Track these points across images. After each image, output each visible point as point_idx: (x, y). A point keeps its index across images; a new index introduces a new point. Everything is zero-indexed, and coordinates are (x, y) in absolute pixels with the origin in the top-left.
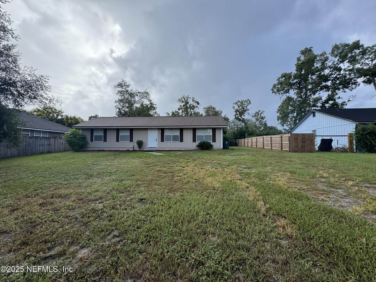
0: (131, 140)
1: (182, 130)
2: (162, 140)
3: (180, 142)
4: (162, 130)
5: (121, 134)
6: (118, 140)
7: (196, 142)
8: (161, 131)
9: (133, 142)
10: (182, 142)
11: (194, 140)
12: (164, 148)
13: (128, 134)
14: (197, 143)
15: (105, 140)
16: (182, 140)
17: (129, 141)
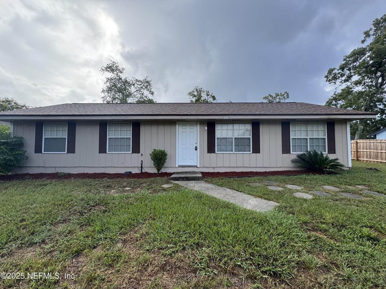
0: (136, 149)
1: (256, 125)
2: (211, 149)
3: (253, 153)
4: (211, 126)
5: (112, 133)
6: (102, 149)
7: (290, 153)
8: (206, 128)
9: (140, 154)
10: (258, 154)
11: (286, 149)
12: (214, 168)
13: (127, 133)
14: (294, 154)
15: (72, 149)
16: (256, 149)
17: (131, 152)
